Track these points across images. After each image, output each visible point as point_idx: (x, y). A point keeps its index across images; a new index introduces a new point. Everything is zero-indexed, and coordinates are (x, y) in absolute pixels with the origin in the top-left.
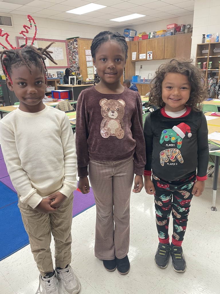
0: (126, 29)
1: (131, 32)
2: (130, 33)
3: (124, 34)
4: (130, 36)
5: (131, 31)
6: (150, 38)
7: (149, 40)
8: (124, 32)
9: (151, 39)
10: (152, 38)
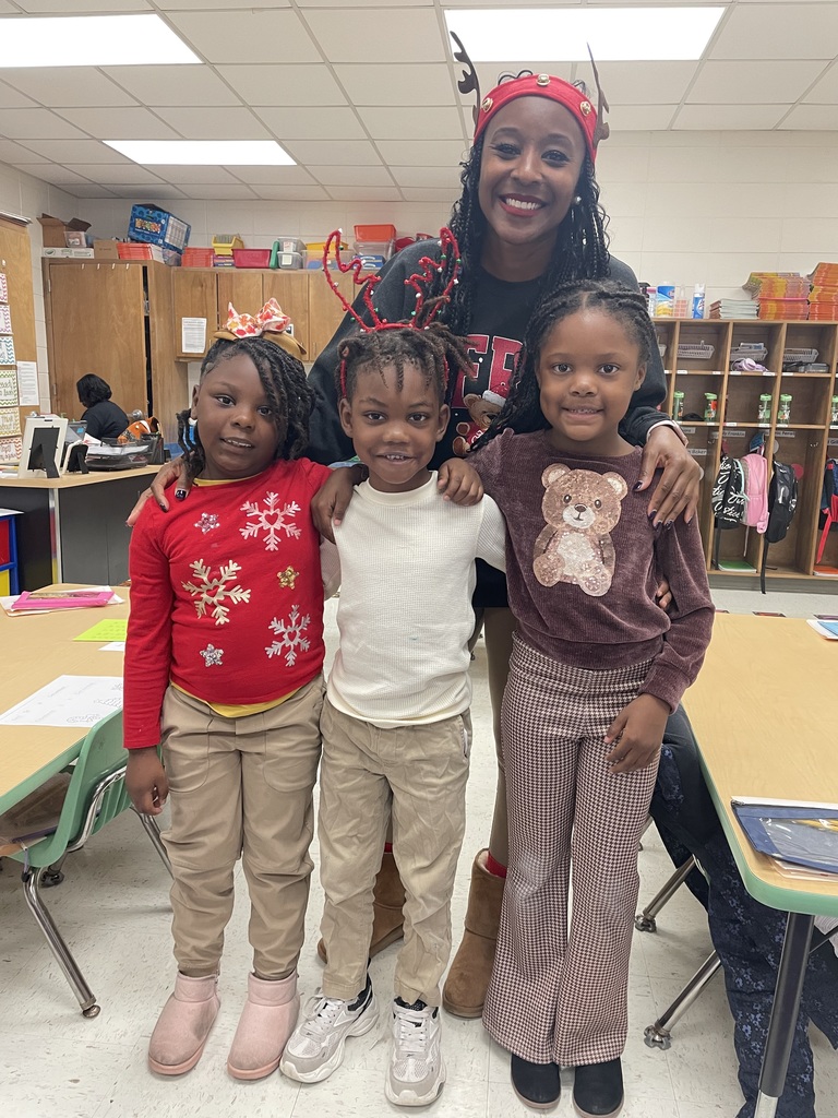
0: (145, 206)
1: (171, 222)
2: (170, 229)
3: (133, 225)
4: (167, 241)
5: (172, 220)
6: (278, 266)
7: (275, 276)
8: (134, 217)
9: (280, 271)
10: (287, 267)
